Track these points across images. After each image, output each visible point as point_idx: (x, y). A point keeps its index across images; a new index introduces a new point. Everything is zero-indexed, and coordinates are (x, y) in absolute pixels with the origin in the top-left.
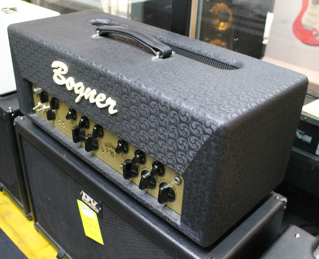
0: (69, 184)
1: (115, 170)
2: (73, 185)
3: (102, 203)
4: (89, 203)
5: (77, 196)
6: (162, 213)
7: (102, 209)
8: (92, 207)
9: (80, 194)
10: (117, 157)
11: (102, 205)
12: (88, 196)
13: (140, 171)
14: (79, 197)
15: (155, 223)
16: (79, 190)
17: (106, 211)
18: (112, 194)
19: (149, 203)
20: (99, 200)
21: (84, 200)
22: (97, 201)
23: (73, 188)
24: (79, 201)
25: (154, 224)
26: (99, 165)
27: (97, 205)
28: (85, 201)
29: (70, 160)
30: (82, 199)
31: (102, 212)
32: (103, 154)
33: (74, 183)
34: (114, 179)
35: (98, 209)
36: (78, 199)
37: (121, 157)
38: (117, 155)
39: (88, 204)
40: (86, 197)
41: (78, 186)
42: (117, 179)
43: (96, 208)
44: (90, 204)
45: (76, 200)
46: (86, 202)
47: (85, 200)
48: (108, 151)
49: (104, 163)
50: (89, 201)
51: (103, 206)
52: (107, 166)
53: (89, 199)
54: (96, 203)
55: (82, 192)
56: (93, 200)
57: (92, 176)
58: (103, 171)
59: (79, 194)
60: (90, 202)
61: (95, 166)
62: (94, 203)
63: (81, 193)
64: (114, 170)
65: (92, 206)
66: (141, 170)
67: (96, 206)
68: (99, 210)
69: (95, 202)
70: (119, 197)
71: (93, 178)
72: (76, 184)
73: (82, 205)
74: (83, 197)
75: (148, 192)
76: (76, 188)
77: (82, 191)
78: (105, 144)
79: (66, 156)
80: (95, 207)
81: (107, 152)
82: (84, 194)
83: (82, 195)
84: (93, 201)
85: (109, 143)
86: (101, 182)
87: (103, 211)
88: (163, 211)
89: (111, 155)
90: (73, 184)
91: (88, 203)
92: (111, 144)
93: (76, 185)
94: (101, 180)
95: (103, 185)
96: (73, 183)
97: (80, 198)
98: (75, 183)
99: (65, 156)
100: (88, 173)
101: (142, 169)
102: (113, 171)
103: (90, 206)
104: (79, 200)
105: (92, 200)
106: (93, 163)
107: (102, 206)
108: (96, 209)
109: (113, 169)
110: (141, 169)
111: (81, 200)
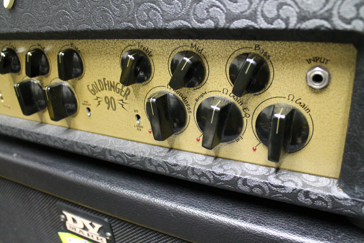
0: (37, 208)
1: (125, 139)
2: (45, 207)
3: (111, 221)
4: (84, 231)
5: (56, 226)
6: (283, 187)
7: (112, 233)
8: (90, 238)
9: (62, 220)
10: (125, 105)
11: (110, 225)
12: (77, 218)
13: (192, 110)
14: (62, 227)
15: (258, 221)
16: (57, 212)
17: (123, 235)
18: (130, 191)
19: (238, 176)
20: (102, 218)
21: (71, 230)
22: (99, 221)
23: (47, 212)
24: (62, 235)
25: (258, 223)
26: (86, 140)
27: (100, 229)
28: (73, 231)
29: (27, 158)
30: (68, 228)
31: (114, 239)
32: (90, 116)
33: (45, 202)
34: (130, 156)
35: (105, 236)
36: (59, 231)
37: (134, 98)
38: (122, 100)
39: (81, 234)
40: (74, 220)
41: (54, 206)
42: (135, 152)
43: (100, 236)
44: (85, 233)
45: (55, 235)
46: (77, 232)
47: (73, 228)
48: (99, 102)
49: (95, 135)
50: (82, 227)
51: (113, 228)
52: (105, 138)
53: (81, 222)
54: (98, 226)
55: (63, 214)
56: (90, 222)
57: (76, 172)
58: (99, 148)
59: (60, 220)
60: (85, 228)
61: (78, 147)
62: (93, 226)
63: (63, 216)
64: (122, 140)
65: (90, 235)
66: (192, 107)
67: (98, 232)
68: (108, 238)
69: (94, 224)
70: (147, 193)
71: (80, 174)
72: (49, 203)
73: (70, 240)
74: (69, 224)
75: (220, 155)
76: (51, 210)
77: (64, 212)
78: (91, 88)
79: (18, 155)
80: (98, 234)
81: (99, 104)
82: (69, 216)
83: (66, 219)
84: (91, 224)
85: (99, 81)
86: (98, 177)
87: (116, 237)
88: (283, 182)
89: (108, 108)
90: (43, 205)
91: (80, 231)
92: (104, 79)
93: (49, 205)
94: (97, 174)
95: (105, 182)
96: (43, 203)
97: (63, 229)
98: (47, 201)
99: (15, 155)
100: (68, 170)
101: (197, 100)
102: (121, 143)
103: (86, 236)
104: (62, 231)
105: (87, 223)
106: (72, 141)
107: (111, 227)
108: (100, 238)
109: (119, 140)
110: (194, 102)
111: (66, 230)
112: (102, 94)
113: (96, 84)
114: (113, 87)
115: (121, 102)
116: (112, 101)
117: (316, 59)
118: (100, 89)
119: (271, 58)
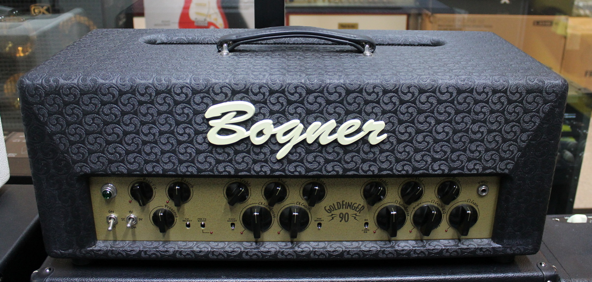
112: (337, 212)
113: (334, 206)
114: (350, 206)
115: (354, 216)
116: (347, 215)
117: (482, 182)
118: (337, 208)
119: (461, 183)
